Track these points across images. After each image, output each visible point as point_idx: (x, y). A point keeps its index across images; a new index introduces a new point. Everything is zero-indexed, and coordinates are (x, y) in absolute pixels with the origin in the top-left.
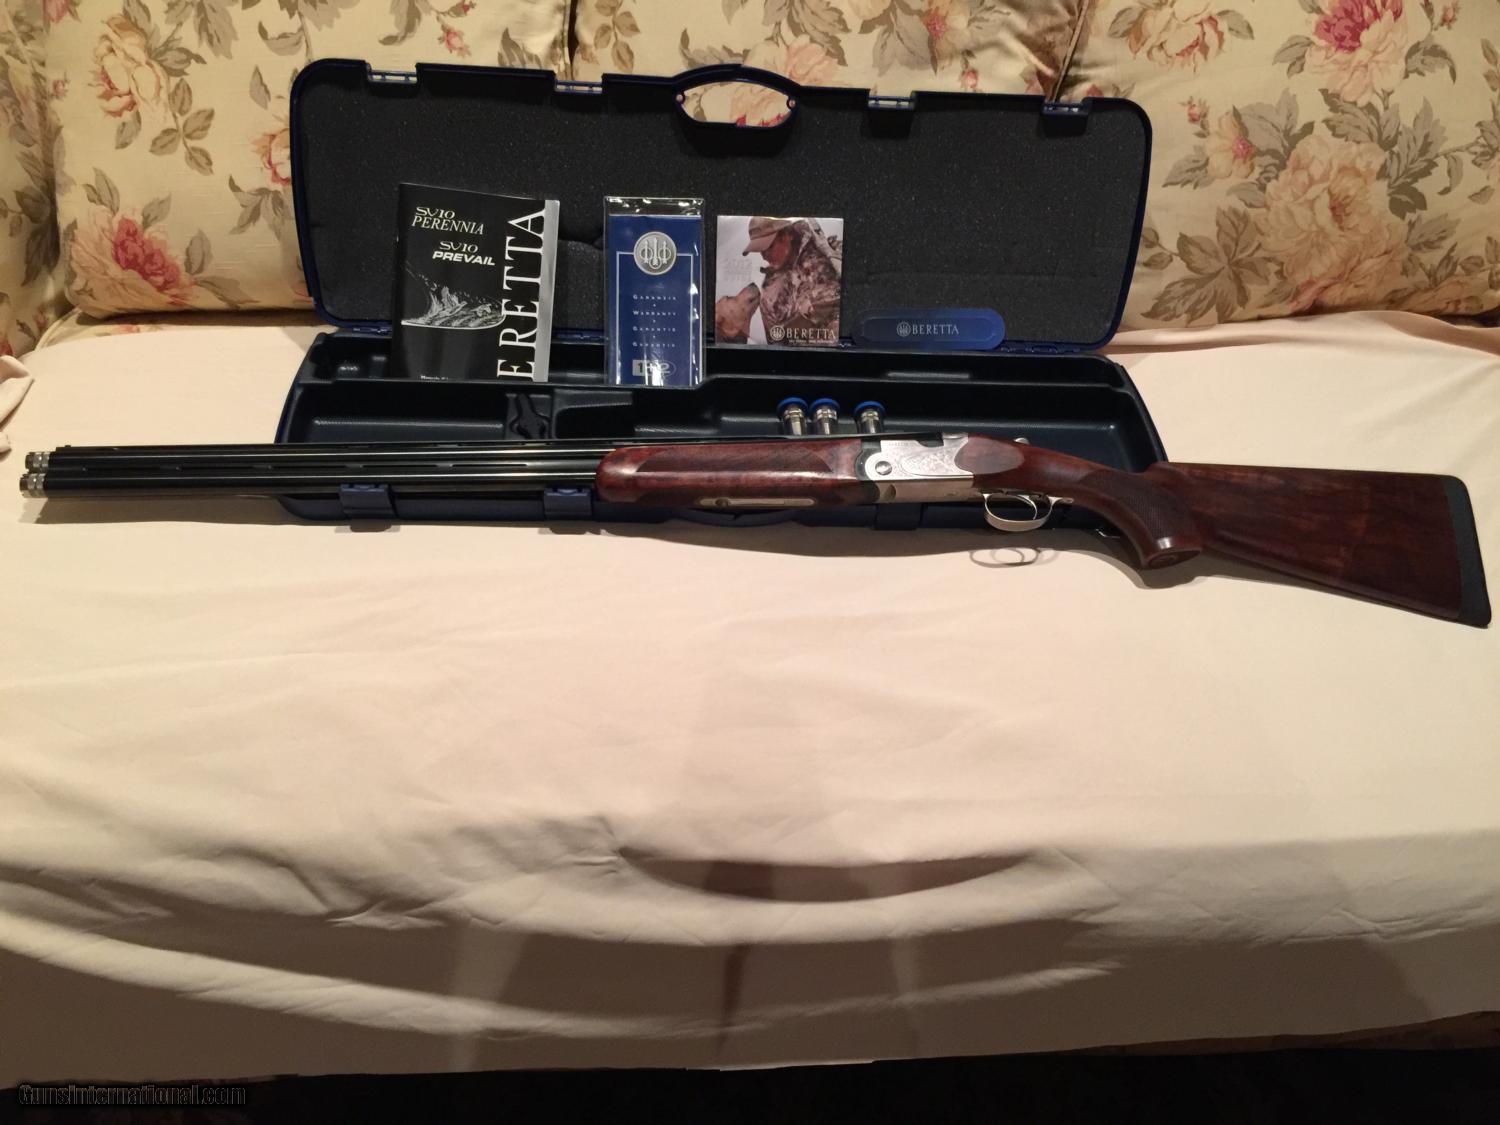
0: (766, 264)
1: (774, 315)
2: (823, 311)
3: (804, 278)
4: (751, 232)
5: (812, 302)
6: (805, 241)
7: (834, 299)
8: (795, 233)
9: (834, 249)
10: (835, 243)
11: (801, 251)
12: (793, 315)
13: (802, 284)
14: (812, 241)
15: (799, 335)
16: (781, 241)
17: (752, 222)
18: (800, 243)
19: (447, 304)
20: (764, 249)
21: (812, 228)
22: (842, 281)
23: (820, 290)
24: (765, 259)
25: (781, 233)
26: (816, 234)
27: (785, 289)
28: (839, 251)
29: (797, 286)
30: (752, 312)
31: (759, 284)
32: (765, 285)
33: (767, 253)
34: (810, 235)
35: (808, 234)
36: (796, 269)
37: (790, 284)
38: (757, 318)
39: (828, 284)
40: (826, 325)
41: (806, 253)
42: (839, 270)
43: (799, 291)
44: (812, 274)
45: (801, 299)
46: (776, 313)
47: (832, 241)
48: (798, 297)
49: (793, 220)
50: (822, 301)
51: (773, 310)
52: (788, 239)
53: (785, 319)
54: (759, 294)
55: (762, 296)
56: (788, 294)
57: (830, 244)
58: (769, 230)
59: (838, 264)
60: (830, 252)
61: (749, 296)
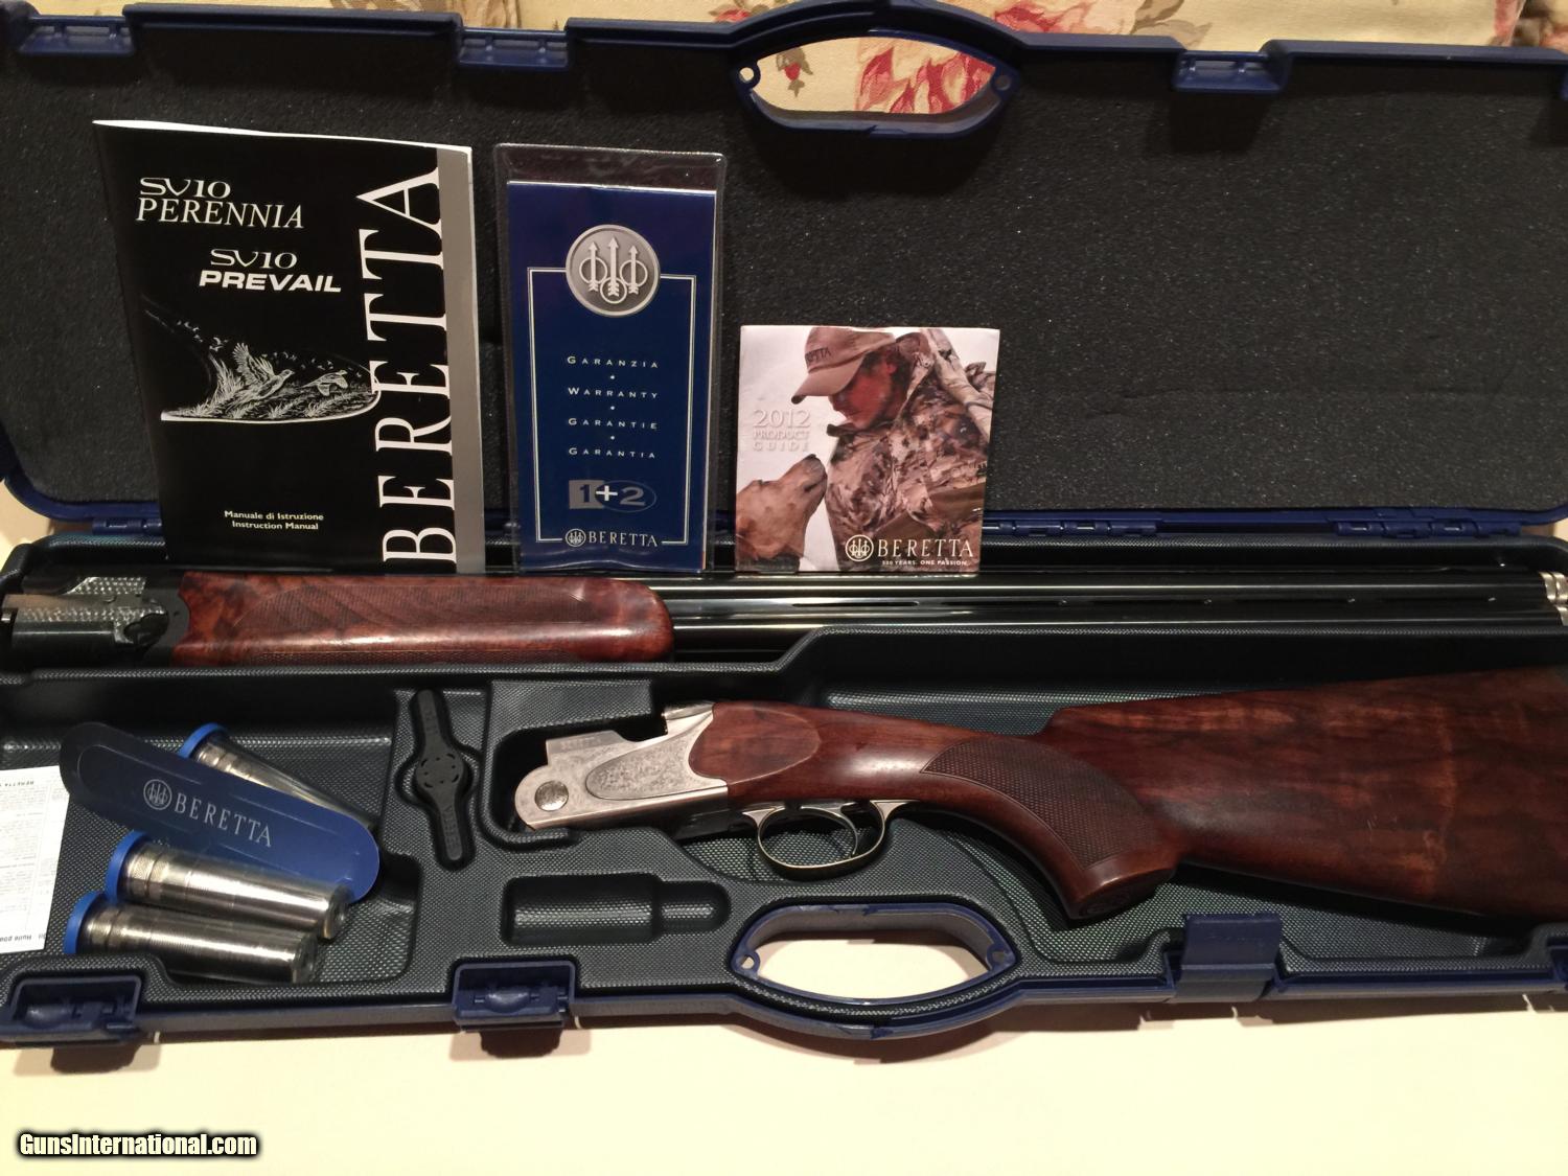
0: (839, 419)
1: (852, 514)
2: (949, 506)
3: (915, 445)
4: (810, 357)
5: (929, 490)
6: (920, 373)
7: (974, 483)
8: (898, 361)
9: (978, 388)
10: (980, 378)
11: (910, 392)
12: (891, 515)
13: (910, 456)
14: (934, 374)
15: (902, 551)
16: (870, 374)
17: (812, 339)
18: (908, 378)
19: (251, 378)
20: (835, 391)
21: (934, 346)
22: (991, 450)
23: (948, 467)
24: (837, 408)
25: (872, 359)
26: (941, 360)
27: (876, 466)
28: (988, 391)
29: (901, 459)
30: (810, 510)
31: (825, 458)
32: (836, 459)
33: (842, 398)
34: (930, 362)
35: (926, 360)
36: (900, 428)
37: (887, 457)
38: (820, 522)
39: (963, 456)
40: (956, 533)
41: (920, 398)
42: (987, 428)
43: (904, 470)
44: (931, 436)
45: (907, 485)
46: (857, 512)
47: (974, 373)
48: (901, 481)
49: (898, 332)
50: (949, 487)
51: (851, 505)
52: (885, 369)
53: (875, 523)
54: (825, 476)
55: (829, 481)
56: (882, 476)
57: (971, 379)
58: (847, 353)
59: (984, 418)
60: (969, 395)
61: (804, 479)
